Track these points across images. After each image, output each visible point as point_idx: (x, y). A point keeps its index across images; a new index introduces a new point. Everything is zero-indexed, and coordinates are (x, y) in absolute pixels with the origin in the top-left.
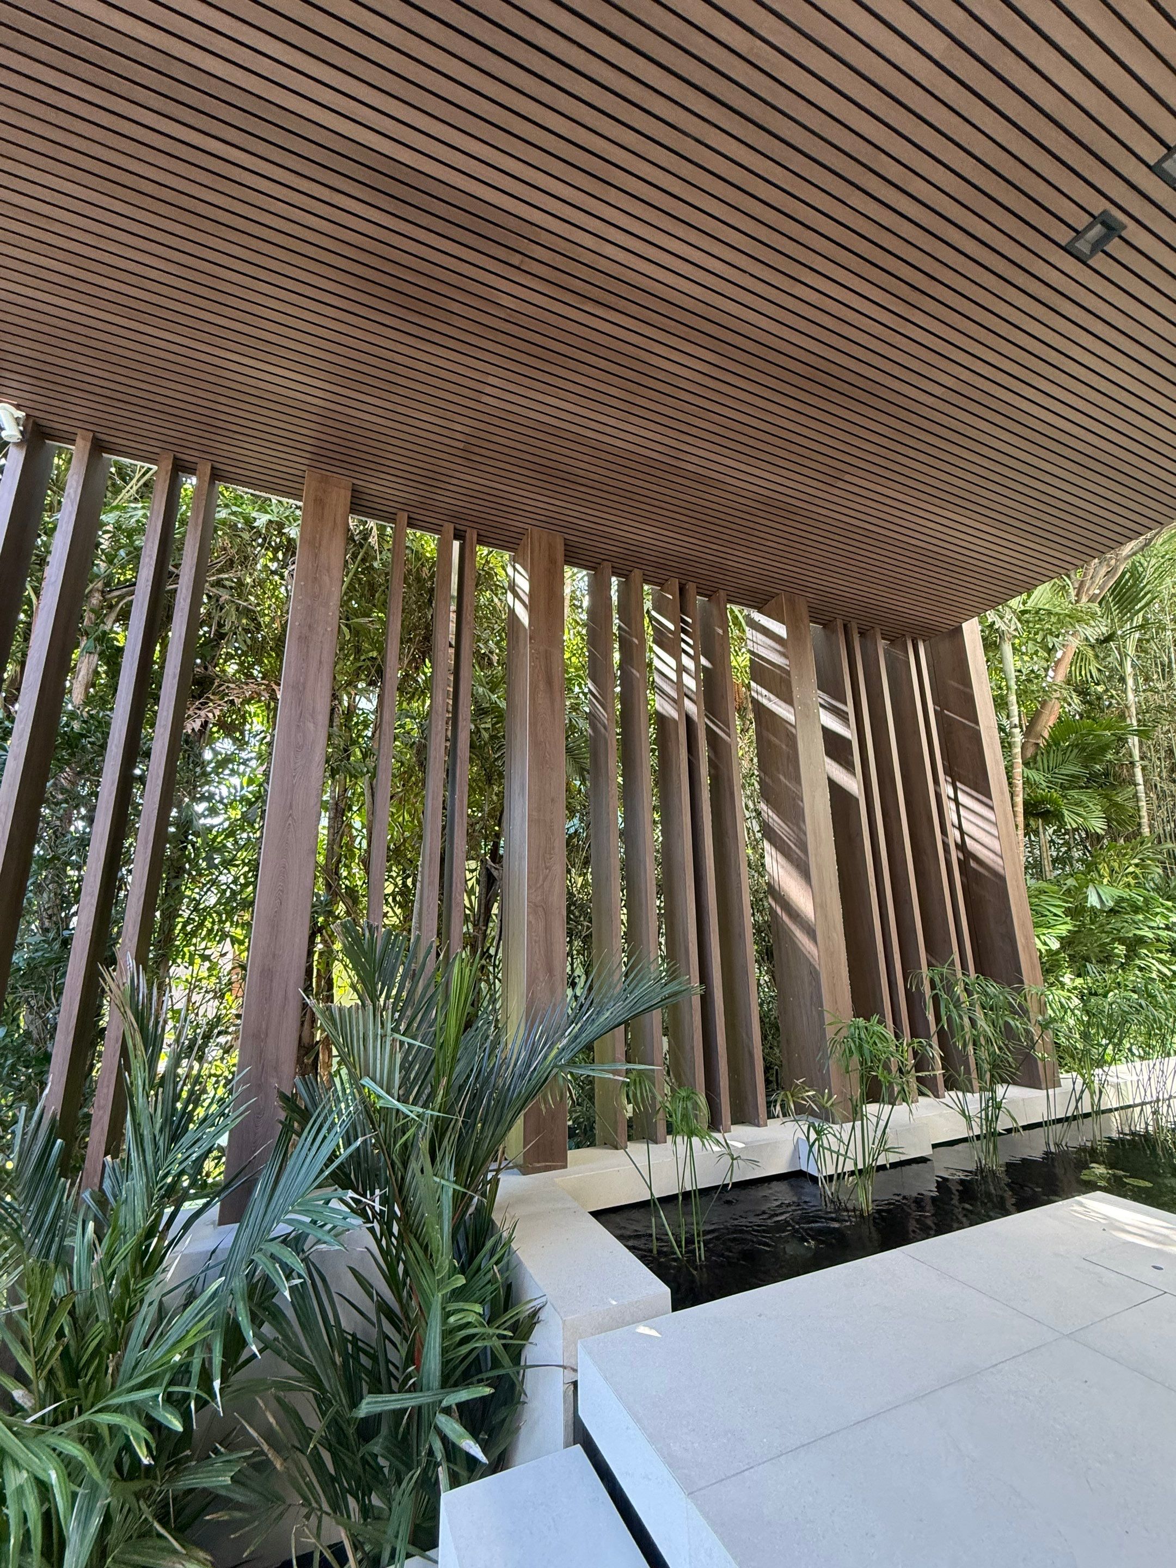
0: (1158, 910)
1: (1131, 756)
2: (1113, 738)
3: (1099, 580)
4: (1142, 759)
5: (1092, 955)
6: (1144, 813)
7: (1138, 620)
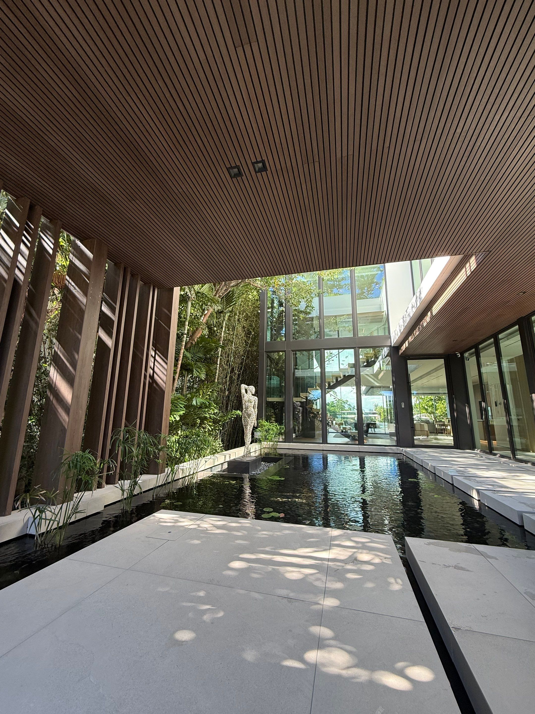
0: (212, 408)
1: (218, 354)
2: (215, 347)
3: (223, 291)
4: (221, 356)
5: (190, 423)
6: (217, 375)
7: (230, 309)
